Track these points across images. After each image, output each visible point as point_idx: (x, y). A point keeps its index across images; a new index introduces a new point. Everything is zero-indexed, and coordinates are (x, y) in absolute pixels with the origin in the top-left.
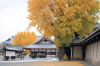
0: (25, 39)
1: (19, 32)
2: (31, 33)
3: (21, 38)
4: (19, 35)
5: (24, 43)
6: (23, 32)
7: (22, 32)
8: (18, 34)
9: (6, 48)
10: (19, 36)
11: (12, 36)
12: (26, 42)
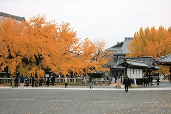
0: (155, 43)
1: (141, 29)
2: (167, 29)
3: (147, 41)
4: (141, 35)
5: (153, 52)
6: (150, 29)
7: (148, 29)
8: (139, 33)
9: (128, 62)
10: (142, 38)
11: (126, 39)
12: (157, 50)
